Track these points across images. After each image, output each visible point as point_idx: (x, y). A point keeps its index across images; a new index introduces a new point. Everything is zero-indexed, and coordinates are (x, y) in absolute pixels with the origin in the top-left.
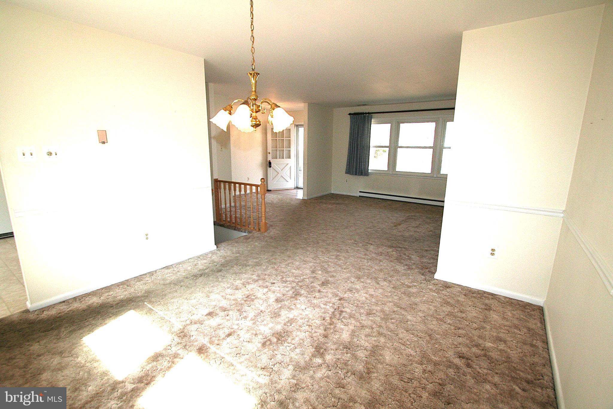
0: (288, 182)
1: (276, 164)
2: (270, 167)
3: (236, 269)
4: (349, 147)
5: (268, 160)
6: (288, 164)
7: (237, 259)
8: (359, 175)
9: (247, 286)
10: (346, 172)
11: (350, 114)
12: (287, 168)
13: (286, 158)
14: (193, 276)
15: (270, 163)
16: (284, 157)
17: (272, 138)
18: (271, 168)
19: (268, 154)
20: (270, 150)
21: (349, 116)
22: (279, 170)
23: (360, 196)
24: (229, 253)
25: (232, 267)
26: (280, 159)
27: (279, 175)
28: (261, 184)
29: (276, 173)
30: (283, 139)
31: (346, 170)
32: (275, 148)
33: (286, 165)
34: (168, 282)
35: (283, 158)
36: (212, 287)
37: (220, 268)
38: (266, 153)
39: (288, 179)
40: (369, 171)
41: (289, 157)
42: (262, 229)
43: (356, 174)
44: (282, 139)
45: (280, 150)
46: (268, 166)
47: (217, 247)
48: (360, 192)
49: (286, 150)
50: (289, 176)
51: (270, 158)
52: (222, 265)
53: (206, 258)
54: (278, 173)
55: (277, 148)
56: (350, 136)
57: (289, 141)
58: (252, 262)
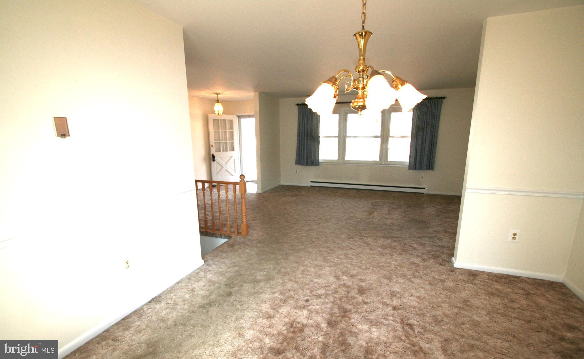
0: (233, 175)
1: (219, 157)
2: (214, 160)
3: (247, 288)
4: (297, 138)
5: (212, 153)
6: (232, 157)
7: (239, 274)
8: (310, 165)
9: (281, 311)
10: (296, 163)
11: (297, 105)
12: (232, 160)
13: (229, 151)
14: (200, 307)
15: (214, 157)
16: (227, 149)
17: (215, 130)
18: (215, 162)
19: (211, 147)
20: (212, 142)
21: (297, 107)
22: (223, 163)
23: (311, 186)
24: (224, 268)
25: (242, 286)
26: (223, 152)
27: (224, 169)
28: (240, 181)
29: (220, 167)
30: (226, 131)
31: (296, 161)
32: (217, 140)
33: (229, 158)
34: (170, 323)
35: (226, 151)
36: (236, 319)
37: (228, 290)
38: (208, 146)
39: (232, 172)
40: (320, 161)
41: (233, 149)
42: (244, 232)
43: (307, 165)
44: (224, 131)
45: (223, 142)
46: (212, 160)
47: (205, 262)
48: (311, 182)
49: (229, 142)
50: (234, 169)
51: (213, 151)
52: (226, 285)
53: (199, 279)
54: (223, 167)
55: (219, 140)
56: (298, 127)
57: (232, 133)
58: (260, 276)
